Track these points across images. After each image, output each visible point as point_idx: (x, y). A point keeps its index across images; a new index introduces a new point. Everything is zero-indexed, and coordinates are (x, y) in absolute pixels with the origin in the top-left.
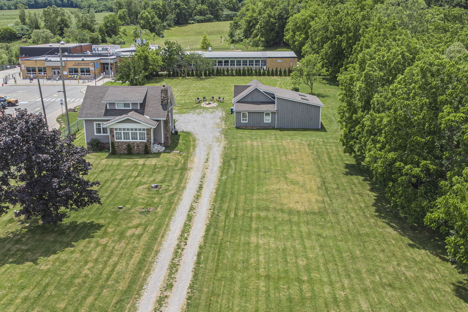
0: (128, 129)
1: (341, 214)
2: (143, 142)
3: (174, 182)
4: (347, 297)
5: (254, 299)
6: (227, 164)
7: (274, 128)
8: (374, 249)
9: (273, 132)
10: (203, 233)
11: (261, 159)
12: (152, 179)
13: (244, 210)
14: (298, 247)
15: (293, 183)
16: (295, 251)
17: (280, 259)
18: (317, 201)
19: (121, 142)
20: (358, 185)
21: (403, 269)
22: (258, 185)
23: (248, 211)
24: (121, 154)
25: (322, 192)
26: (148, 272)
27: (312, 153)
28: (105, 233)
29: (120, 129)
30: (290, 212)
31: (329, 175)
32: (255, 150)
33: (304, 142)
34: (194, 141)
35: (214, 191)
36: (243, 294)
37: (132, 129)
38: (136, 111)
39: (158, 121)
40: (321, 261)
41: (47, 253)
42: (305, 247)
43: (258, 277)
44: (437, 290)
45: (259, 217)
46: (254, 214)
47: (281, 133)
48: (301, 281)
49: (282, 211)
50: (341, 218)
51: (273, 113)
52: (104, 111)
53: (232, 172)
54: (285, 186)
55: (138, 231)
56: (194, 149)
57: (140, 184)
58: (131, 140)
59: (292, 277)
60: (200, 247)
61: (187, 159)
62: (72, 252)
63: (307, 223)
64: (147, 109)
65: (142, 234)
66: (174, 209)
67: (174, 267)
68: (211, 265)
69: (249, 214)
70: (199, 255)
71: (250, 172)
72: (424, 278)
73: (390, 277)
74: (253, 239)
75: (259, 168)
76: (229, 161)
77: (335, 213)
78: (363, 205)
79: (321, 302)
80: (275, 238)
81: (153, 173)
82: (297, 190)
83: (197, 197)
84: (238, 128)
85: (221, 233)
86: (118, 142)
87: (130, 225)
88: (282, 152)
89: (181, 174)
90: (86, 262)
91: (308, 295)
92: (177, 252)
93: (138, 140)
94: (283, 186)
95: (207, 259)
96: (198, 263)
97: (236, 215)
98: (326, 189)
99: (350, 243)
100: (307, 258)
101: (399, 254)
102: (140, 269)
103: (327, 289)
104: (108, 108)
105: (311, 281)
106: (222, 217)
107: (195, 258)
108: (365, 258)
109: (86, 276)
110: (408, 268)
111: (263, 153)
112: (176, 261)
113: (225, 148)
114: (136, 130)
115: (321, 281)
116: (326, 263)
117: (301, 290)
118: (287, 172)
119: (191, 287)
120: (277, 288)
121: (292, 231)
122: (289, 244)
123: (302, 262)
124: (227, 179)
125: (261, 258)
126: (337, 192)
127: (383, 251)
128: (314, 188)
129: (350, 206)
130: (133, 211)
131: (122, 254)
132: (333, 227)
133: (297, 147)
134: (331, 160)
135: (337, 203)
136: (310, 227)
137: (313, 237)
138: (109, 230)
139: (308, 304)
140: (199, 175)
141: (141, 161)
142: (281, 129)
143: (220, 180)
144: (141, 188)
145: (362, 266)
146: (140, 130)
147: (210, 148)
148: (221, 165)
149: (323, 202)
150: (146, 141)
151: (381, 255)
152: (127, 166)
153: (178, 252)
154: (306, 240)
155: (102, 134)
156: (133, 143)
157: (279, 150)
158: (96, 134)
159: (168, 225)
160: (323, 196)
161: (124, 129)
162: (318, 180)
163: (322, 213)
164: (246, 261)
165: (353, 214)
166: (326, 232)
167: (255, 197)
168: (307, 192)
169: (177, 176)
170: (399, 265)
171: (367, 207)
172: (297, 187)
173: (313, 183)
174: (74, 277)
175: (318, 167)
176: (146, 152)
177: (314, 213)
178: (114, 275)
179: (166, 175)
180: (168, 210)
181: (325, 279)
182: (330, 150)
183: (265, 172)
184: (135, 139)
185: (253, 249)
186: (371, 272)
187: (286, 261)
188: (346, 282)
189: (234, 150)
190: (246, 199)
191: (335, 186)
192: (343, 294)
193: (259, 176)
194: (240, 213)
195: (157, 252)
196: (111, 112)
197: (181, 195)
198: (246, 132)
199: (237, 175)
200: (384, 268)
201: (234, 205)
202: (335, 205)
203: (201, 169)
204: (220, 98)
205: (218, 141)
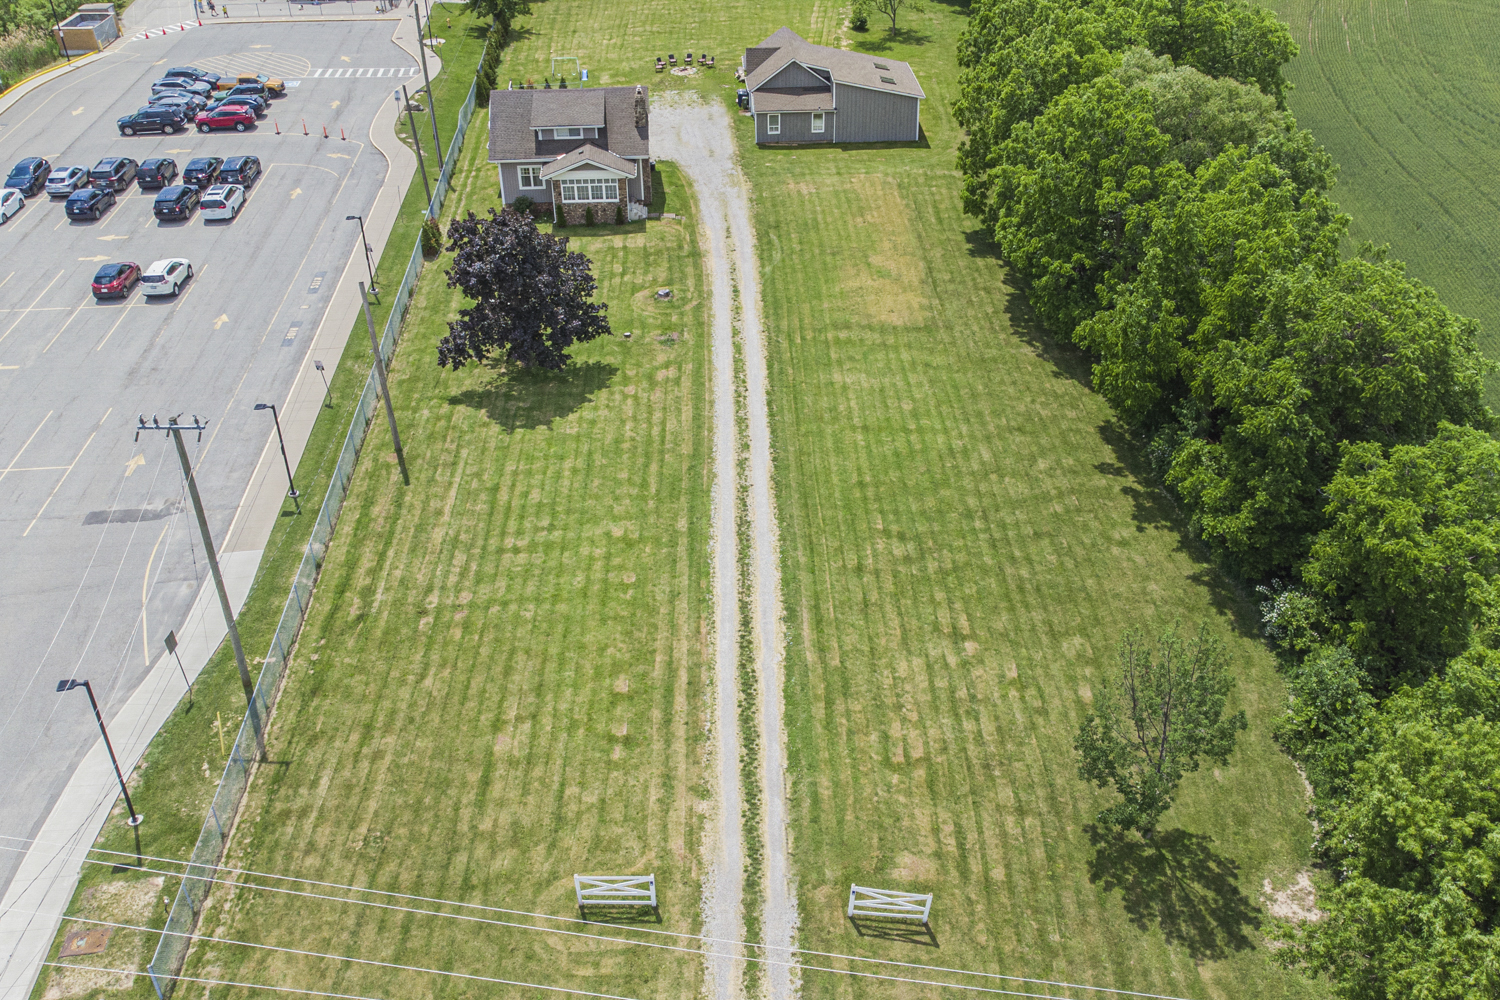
0: (586, 181)
1: (957, 328)
2: (613, 203)
3: (691, 282)
4: (965, 447)
5: (853, 456)
6: (765, 240)
7: (830, 145)
8: (1002, 382)
9: (831, 153)
10: (765, 372)
11: (822, 226)
12: (650, 277)
13: (814, 331)
14: (900, 384)
15: (882, 274)
16: (897, 392)
17: (878, 404)
18: (922, 307)
19: (574, 204)
20: (984, 271)
21: (1038, 406)
22: (826, 281)
23: (820, 331)
24: (575, 226)
25: (928, 289)
26: (710, 430)
27: (907, 206)
28: (626, 380)
29: (572, 182)
30: (883, 329)
31: (937, 254)
32: (808, 206)
33: (890, 179)
34: (690, 185)
35: (759, 297)
36: (839, 451)
37: (593, 181)
38: (593, 142)
39: (634, 161)
40: (932, 403)
41: (563, 411)
42: (909, 384)
43: (854, 428)
44: (1078, 431)
45: (837, 341)
46: (830, 336)
47: (845, 155)
48: (907, 431)
49: (870, 328)
50: (957, 334)
51: (829, 114)
52: (533, 145)
53: (777, 256)
54: (870, 283)
55: (672, 373)
56: (697, 206)
57: (635, 289)
58: (591, 200)
59: (896, 426)
60: (768, 393)
61: (692, 228)
62: (596, 408)
63: (909, 346)
64: (612, 138)
65: (679, 378)
66: (710, 335)
67: (741, 422)
68: (789, 417)
69: (823, 338)
70: (769, 404)
71: (808, 256)
72: (1064, 417)
73: (1020, 419)
74: (837, 377)
75: (821, 245)
76: (768, 233)
77: (949, 328)
78: (990, 310)
79: (933, 455)
80: (868, 373)
81: (648, 265)
82: (888, 287)
83: (737, 310)
84: (762, 145)
85: (790, 371)
86: (569, 205)
87: (655, 364)
88: (855, 208)
89: (697, 266)
90: (623, 422)
91: (918, 447)
92: (738, 402)
93: (604, 200)
94: (866, 280)
95: (781, 410)
96: (771, 415)
97: (803, 338)
98: (934, 282)
99: (970, 375)
100: (914, 400)
101: (1035, 387)
102: (699, 427)
103: (941, 439)
104: (541, 139)
105: (920, 430)
106: (785, 344)
107: (766, 409)
108: (990, 394)
109: (633, 439)
110: (1044, 405)
111: (823, 211)
112: (741, 413)
113: (751, 200)
114: (600, 181)
115: (933, 429)
116: (938, 406)
117: (909, 442)
118: (870, 253)
119: (772, 446)
120: (879, 442)
121: (889, 361)
122: (887, 381)
123: (907, 406)
124: (773, 272)
125: (853, 403)
126: (951, 287)
127: (1014, 383)
128: (916, 282)
129: (971, 312)
130: (647, 340)
131: (664, 409)
132: (946, 350)
133: (880, 193)
134: (940, 221)
135: (952, 307)
136: (915, 353)
137: (919, 368)
138: (631, 373)
139: (919, 458)
140: (726, 267)
141: (618, 241)
142: (846, 146)
143: (763, 275)
144: (639, 295)
145: (984, 406)
146: (607, 181)
147: (724, 203)
148: (755, 241)
149: (931, 308)
150: (617, 201)
151: (1011, 390)
152: (597, 252)
153: (740, 400)
154: (909, 374)
155: (533, 187)
156: (596, 205)
157: (848, 201)
158: (521, 188)
159: (710, 362)
160: (929, 297)
161: (578, 181)
162: (922, 264)
163: (929, 328)
164: (833, 409)
165: (975, 328)
166: (938, 360)
167: (826, 305)
168: (905, 291)
169: (690, 270)
170: (1033, 401)
171: (995, 312)
172: (887, 281)
173: (913, 274)
174: (618, 441)
175: (919, 237)
176: (619, 222)
177: (918, 329)
178: (668, 437)
179: (670, 269)
180: (701, 335)
181: (938, 426)
182: (937, 197)
183: (833, 254)
184: (598, 197)
185: (839, 391)
186: (996, 414)
187: (887, 406)
188: (964, 429)
189: (768, 205)
190: (812, 310)
191: (947, 277)
192: (960, 443)
193: (825, 263)
194: (809, 336)
195: (712, 403)
196: (548, 146)
197: (710, 309)
198: (780, 155)
199: (787, 261)
200: (1013, 407)
201: (796, 322)
202: (949, 313)
203: (723, 252)
204: (704, 57)
205: (734, 184)
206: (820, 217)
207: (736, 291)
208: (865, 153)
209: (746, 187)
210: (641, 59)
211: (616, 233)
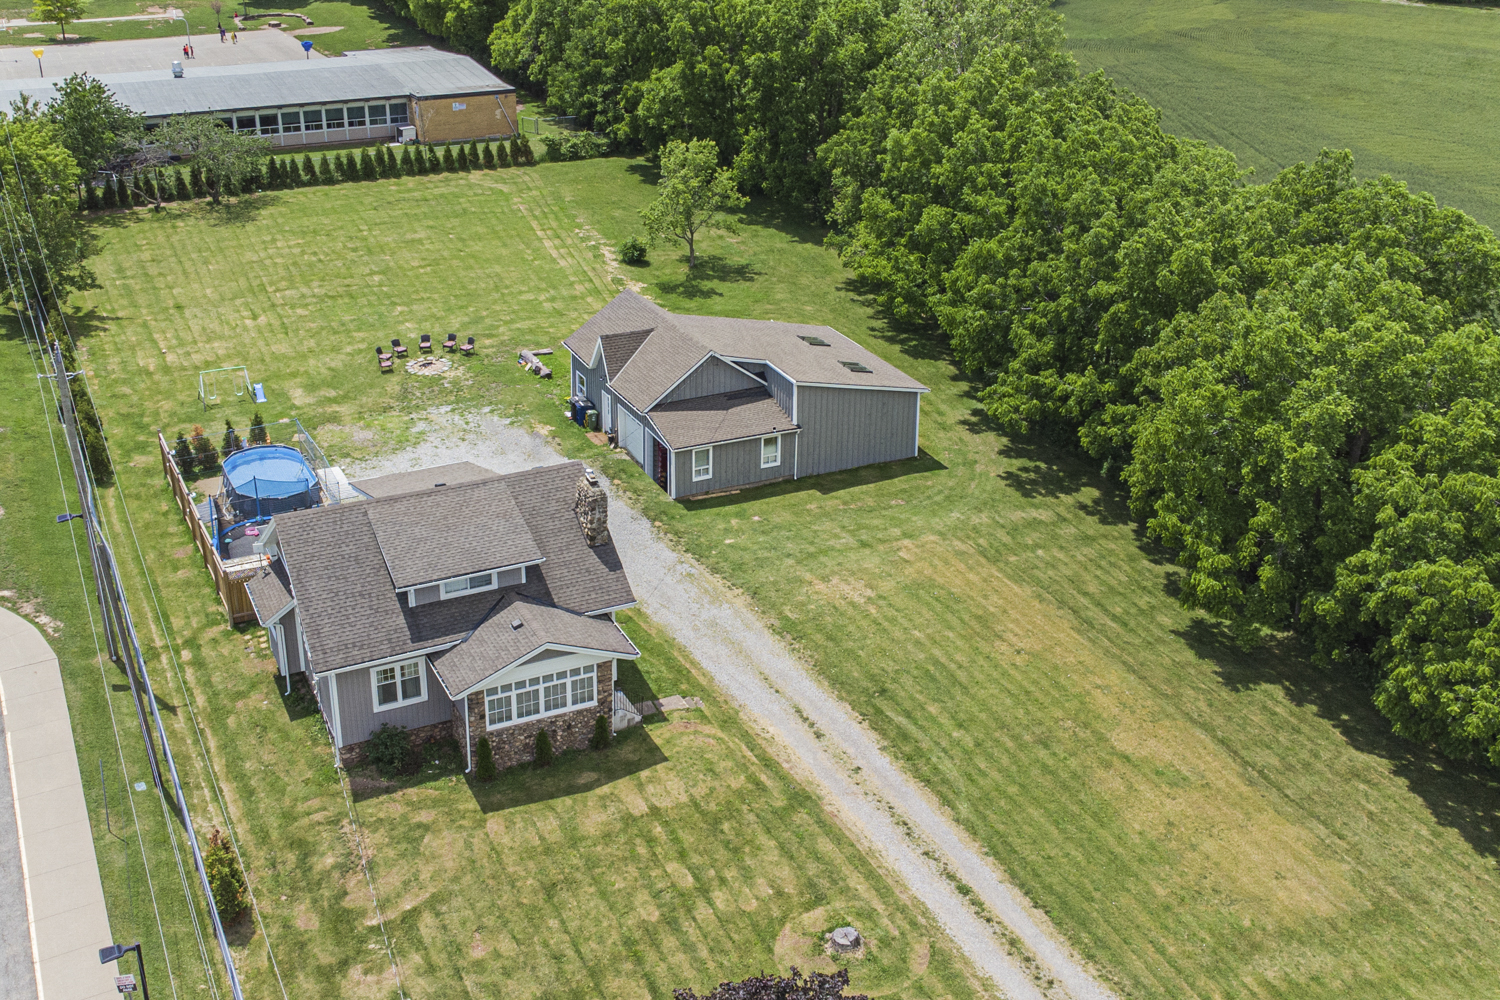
0: (534, 681)
2: (587, 710)
6: (889, 728)
7: (790, 482)
9: (807, 502)
11: (961, 676)
15: (1168, 777)
19: (507, 729)
22: (1098, 821)
24: (512, 770)
25: (1276, 799)
27: (1040, 598)
29: (507, 688)
31: (1196, 703)
32: (895, 632)
37: (548, 678)
38: (525, 595)
39: (608, 617)
47: (835, 500)
51: (788, 437)
52: (401, 621)
53: (949, 769)
54: (1171, 805)
56: (695, 664)
58: (543, 715)
61: (735, 725)
71: (1001, 757)
75: (1003, 725)
76: (878, 711)
81: (734, 851)
82: (1211, 811)
84: (692, 506)
86: (499, 733)
88: (972, 622)
93: (570, 708)
104: (412, 603)
111: (933, 641)
113: (776, 631)
114: (561, 675)
124: (980, 815)
126: (1304, 784)
128: (1242, 786)
133: (974, 578)
140: (880, 817)
141: (628, 796)
142: (814, 481)
144: (784, 949)
146: (575, 672)
147: (735, 646)
148: (873, 735)
150: (594, 703)
152: (607, 836)
155: (401, 703)
156: (553, 721)
157: (946, 606)
158: (378, 708)
169: (826, 846)
173: (1215, 765)
176: (609, 748)
179: (786, 853)
182: (1065, 571)
183: (1043, 744)
184: (556, 707)
196: (429, 617)
197: (966, 959)
199: (980, 780)
203: (842, 776)
204: (452, 337)
205: (716, 599)
206: (937, 652)
207: (964, 890)
208: (866, 494)
209: (740, 600)
210: (336, 349)
211: (612, 775)
